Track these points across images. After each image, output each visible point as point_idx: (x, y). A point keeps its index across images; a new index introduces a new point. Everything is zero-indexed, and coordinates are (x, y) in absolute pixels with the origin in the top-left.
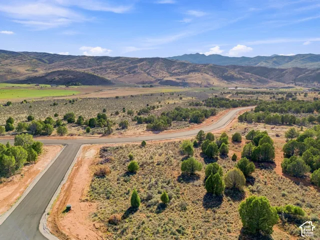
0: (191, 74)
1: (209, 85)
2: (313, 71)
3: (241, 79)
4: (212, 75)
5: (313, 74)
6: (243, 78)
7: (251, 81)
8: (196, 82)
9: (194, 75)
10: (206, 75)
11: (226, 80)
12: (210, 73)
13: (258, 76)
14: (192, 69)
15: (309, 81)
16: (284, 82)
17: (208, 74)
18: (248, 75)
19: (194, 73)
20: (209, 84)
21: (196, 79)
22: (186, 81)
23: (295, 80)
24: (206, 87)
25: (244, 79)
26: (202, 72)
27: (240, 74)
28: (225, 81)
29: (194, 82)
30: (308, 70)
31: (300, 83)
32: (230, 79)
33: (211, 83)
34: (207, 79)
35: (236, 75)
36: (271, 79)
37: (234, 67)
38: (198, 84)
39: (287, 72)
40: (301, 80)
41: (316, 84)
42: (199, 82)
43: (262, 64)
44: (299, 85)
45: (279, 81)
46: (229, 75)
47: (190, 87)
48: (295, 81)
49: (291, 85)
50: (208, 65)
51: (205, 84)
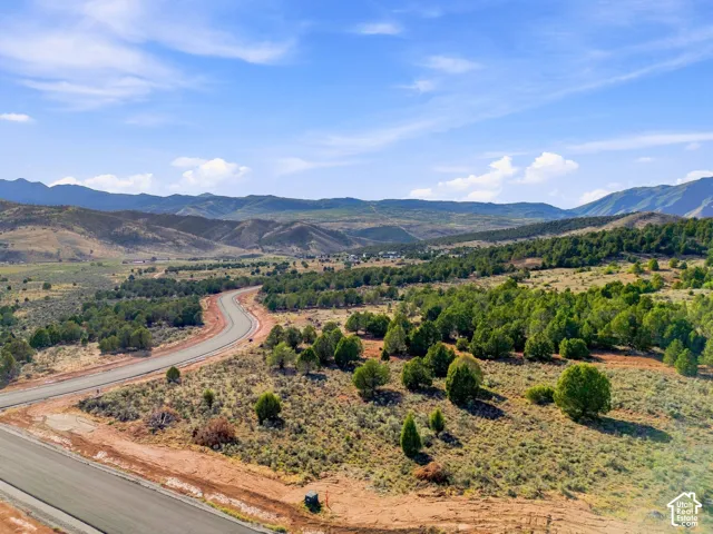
0: (22, 231)
1: (80, 256)
2: (287, 226)
3: (155, 241)
4: (83, 233)
5: (287, 231)
6: (160, 238)
7: (178, 245)
8: (44, 251)
9: (33, 232)
10: (66, 232)
11: (122, 244)
12: (76, 228)
13: (190, 235)
14: (22, 217)
15: (283, 244)
16: (243, 247)
17: (72, 230)
18: (169, 232)
19: (30, 227)
20: (81, 254)
21: (39, 243)
22: (10, 248)
23: (259, 242)
24: (72, 260)
25: (163, 241)
26: (54, 225)
27: (153, 230)
28: (120, 247)
29: (36, 248)
30: (278, 225)
31: (270, 248)
32: (131, 241)
33: (86, 250)
34: (74, 243)
35: (143, 232)
36: (217, 240)
37: (134, 216)
38: (48, 256)
39: (243, 228)
40: (269, 242)
41: (295, 248)
42: (53, 250)
43: (188, 211)
44: (269, 252)
45: (232, 244)
46: (126, 233)
47: (26, 261)
48: (261, 243)
49: (255, 252)
50: (66, 208)
51: (70, 254)
